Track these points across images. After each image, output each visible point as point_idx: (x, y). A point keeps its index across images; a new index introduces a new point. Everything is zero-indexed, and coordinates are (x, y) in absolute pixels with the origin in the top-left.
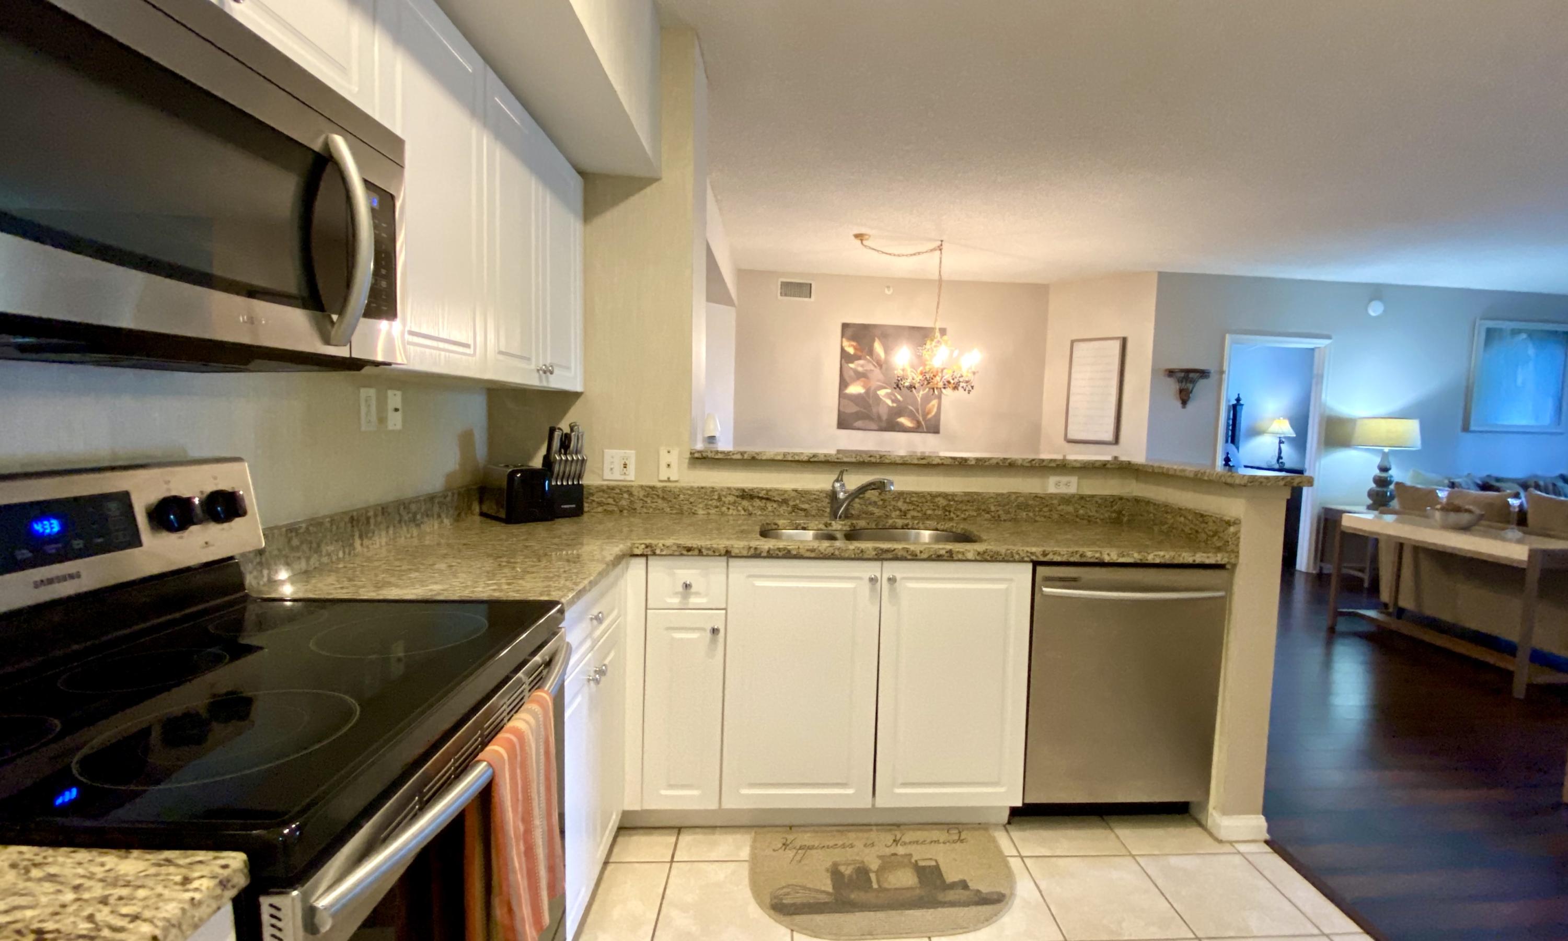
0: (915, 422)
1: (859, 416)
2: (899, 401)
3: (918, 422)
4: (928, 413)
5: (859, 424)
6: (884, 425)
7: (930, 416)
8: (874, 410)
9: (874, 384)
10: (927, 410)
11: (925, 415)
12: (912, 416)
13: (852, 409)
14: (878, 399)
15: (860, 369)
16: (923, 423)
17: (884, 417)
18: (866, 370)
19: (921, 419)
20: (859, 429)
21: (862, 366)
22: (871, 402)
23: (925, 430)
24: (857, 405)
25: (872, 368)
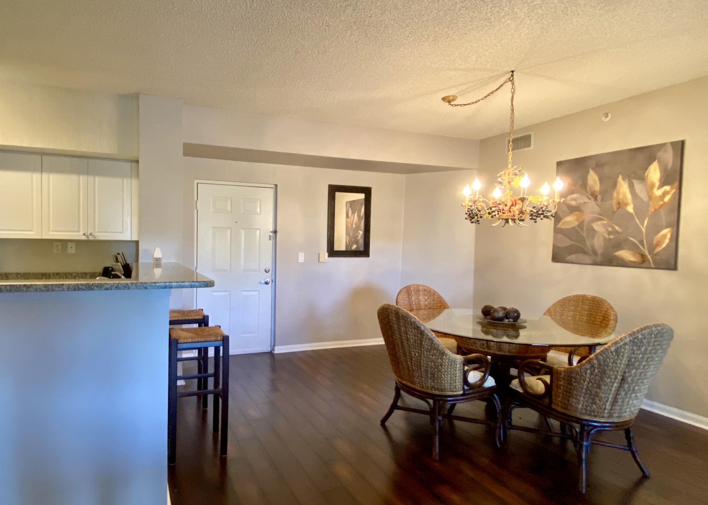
0: (638, 256)
1: (571, 250)
2: (618, 233)
3: (643, 256)
4: (657, 246)
5: (573, 257)
6: (599, 259)
7: (658, 249)
8: (588, 243)
9: (587, 217)
10: (655, 242)
11: (652, 248)
12: (634, 248)
13: (566, 243)
14: (592, 232)
15: (573, 203)
16: (649, 257)
17: (600, 251)
18: (579, 203)
19: (646, 252)
20: (572, 263)
21: (574, 200)
22: (585, 235)
23: (653, 266)
24: (571, 239)
25: (587, 200)
